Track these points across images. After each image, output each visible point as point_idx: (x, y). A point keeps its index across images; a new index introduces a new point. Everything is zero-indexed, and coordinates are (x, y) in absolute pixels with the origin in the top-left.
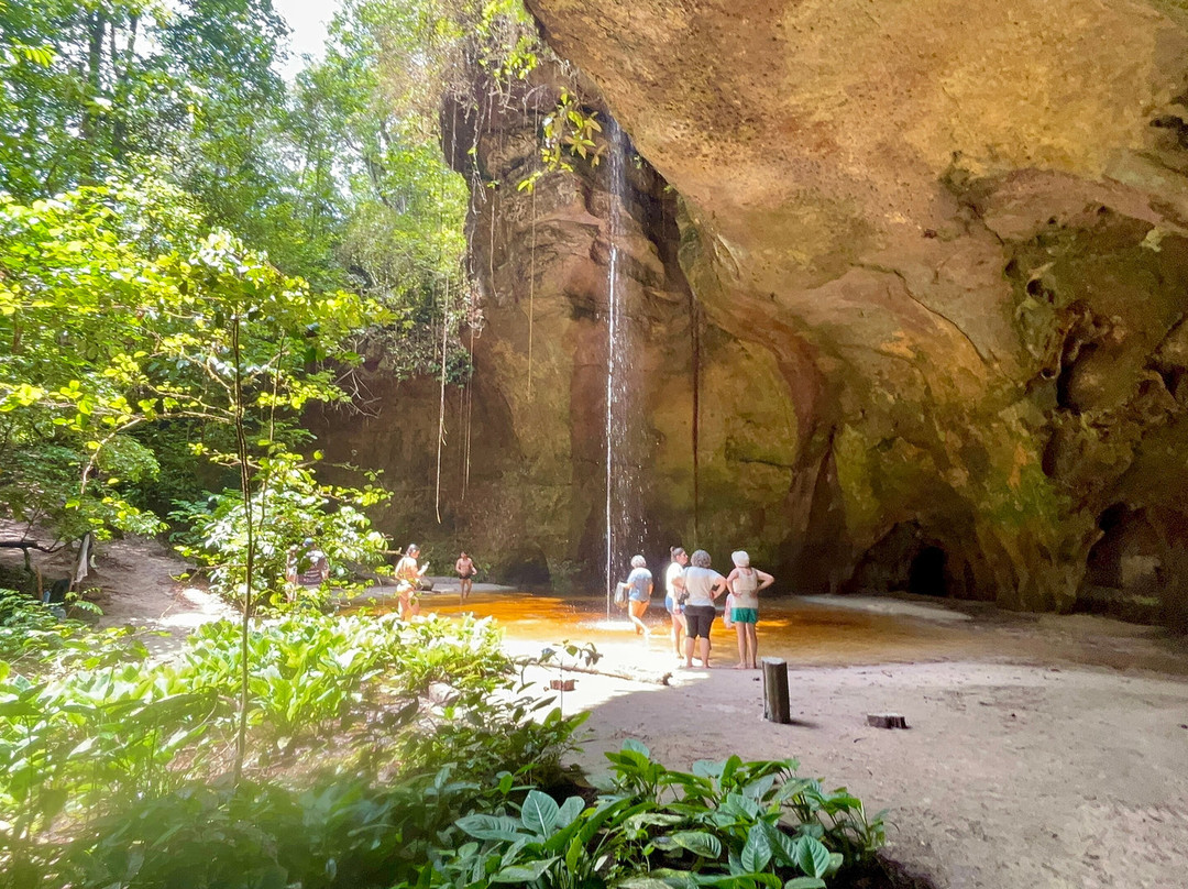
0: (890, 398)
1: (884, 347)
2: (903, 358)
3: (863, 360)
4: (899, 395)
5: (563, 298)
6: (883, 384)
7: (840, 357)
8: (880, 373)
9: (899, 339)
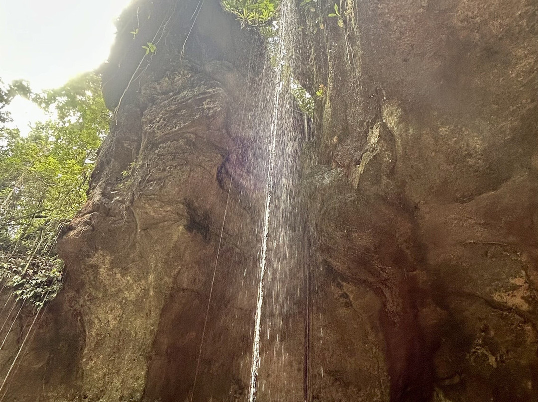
0: (492, 360)
1: (496, 297)
2: (516, 310)
3: (472, 311)
4: (501, 356)
5: (181, 206)
6: (486, 343)
7: (446, 308)
8: (486, 329)
9: (515, 288)
